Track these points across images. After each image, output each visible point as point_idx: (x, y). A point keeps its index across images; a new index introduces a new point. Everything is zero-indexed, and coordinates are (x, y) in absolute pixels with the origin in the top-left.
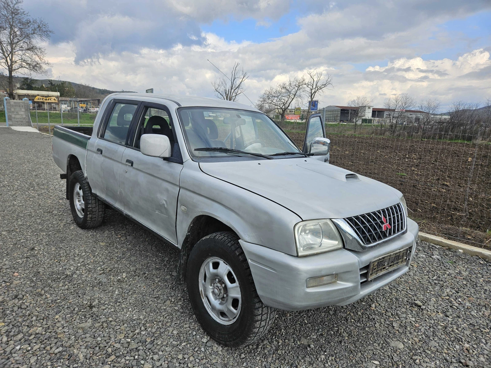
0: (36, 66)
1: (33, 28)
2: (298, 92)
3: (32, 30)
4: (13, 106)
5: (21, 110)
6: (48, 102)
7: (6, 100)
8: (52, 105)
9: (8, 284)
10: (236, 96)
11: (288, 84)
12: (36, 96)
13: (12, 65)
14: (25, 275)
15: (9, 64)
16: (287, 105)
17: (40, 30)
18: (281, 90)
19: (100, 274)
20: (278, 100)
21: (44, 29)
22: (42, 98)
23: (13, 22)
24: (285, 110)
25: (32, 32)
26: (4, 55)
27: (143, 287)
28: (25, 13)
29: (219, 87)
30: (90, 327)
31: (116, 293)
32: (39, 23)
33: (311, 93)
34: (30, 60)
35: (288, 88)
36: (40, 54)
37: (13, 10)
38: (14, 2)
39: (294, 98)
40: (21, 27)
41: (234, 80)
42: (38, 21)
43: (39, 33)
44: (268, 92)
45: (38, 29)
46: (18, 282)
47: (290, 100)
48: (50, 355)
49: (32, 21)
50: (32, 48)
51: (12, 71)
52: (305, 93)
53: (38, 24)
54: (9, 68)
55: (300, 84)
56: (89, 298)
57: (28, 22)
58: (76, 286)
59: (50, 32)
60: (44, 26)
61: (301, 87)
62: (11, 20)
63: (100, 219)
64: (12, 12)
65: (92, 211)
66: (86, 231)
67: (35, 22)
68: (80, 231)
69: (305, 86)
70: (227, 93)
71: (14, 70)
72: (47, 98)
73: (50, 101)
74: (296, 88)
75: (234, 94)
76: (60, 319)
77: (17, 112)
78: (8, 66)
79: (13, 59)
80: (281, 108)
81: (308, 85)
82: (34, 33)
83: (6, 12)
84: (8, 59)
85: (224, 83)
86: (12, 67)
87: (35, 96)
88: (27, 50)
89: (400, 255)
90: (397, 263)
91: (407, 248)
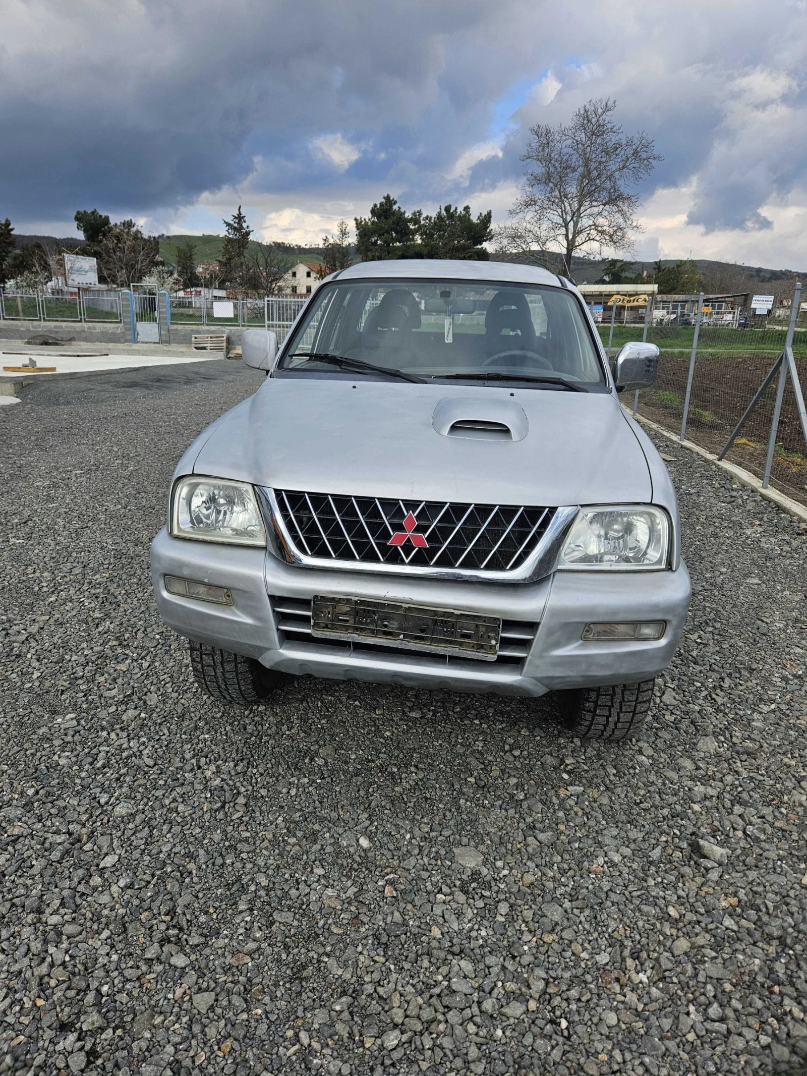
1: (624, 157)
3: (622, 161)
6: (632, 307)
8: (640, 311)
12: (612, 295)
13: (574, 237)
15: (570, 237)
17: (636, 158)
21: (644, 156)
22: (621, 298)
23: (591, 152)
25: (622, 165)
26: (565, 220)
28: (615, 129)
32: (638, 143)
34: (607, 224)
37: (595, 128)
38: (600, 111)
40: (604, 160)
42: (636, 141)
43: (635, 165)
45: (633, 157)
49: (624, 142)
51: (573, 248)
53: (634, 147)
54: (568, 245)
57: (618, 146)
59: (654, 158)
60: (645, 149)
62: (588, 150)
64: (593, 132)
67: (630, 143)
71: (577, 245)
72: (632, 299)
73: (635, 304)
78: (568, 241)
79: (579, 225)
83: (582, 135)
84: (571, 224)
86: (573, 242)
87: (610, 295)
88: (604, 205)
89: (459, 625)
90: (451, 642)
91: (498, 619)
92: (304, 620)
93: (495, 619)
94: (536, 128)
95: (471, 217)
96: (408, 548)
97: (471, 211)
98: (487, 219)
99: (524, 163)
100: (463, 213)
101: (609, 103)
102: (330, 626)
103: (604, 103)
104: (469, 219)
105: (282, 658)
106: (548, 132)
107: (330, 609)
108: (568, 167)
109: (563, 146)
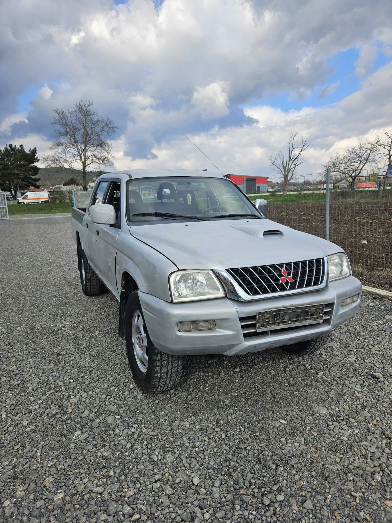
0: (104, 160)
1: (102, 126)
2: (372, 155)
3: (101, 128)
4: (80, 197)
5: (86, 199)
7: (74, 192)
9: (9, 335)
10: (295, 167)
11: (358, 148)
13: (85, 161)
14: (25, 329)
15: (83, 160)
16: (357, 172)
17: (107, 127)
18: (349, 155)
19: (80, 331)
20: (346, 167)
21: (111, 126)
23: (86, 123)
24: (355, 178)
25: (101, 129)
26: (79, 153)
27: (107, 342)
28: (95, 114)
29: (276, 160)
30: (49, 369)
31: (84, 346)
32: (107, 121)
33: (389, 155)
34: (100, 155)
35: (359, 152)
36: (108, 149)
37: (86, 112)
38: (87, 105)
39: (366, 163)
40: (92, 126)
41: (292, 151)
42: (106, 119)
43: (107, 130)
44: (334, 160)
45: (106, 126)
46: (18, 333)
47: (361, 166)
48: (10, 386)
49: (100, 120)
50: (101, 144)
51: (85, 166)
52: (380, 156)
53: (105, 122)
54: (83, 164)
55: (373, 146)
56: (61, 348)
57: (98, 121)
58: (56, 339)
59: (115, 127)
60: (110, 123)
61: (375, 149)
62: (84, 122)
63: (99, 287)
64: (85, 114)
65: (90, 279)
66: (88, 297)
67: (103, 120)
68: (84, 297)
69: (381, 148)
70: (285, 166)
71: (87, 165)
74: (369, 151)
75: (293, 166)
76: (32, 362)
77: (83, 202)
78: (83, 162)
79: (87, 155)
80: (351, 176)
81: (384, 146)
82: (102, 130)
83: (80, 115)
84: (82, 155)
85: (281, 155)
86: (85, 163)
88: (97, 146)
89: (310, 311)
90: (307, 319)
91: (323, 305)
92: (253, 326)
93: (321, 305)
94: (56, 110)
95: (25, 150)
96: (287, 283)
97: (24, 147)
98: (34, 152)
99: (53, 126)
100: (20, 148)
101: (90, 102)
102: (263, 326)
103: (88, 102)
104: (24, 151)
105: (246, 346)
106: (63, 112)
107: (263, 318)
108: (76, 129)
109: (72, 120)
